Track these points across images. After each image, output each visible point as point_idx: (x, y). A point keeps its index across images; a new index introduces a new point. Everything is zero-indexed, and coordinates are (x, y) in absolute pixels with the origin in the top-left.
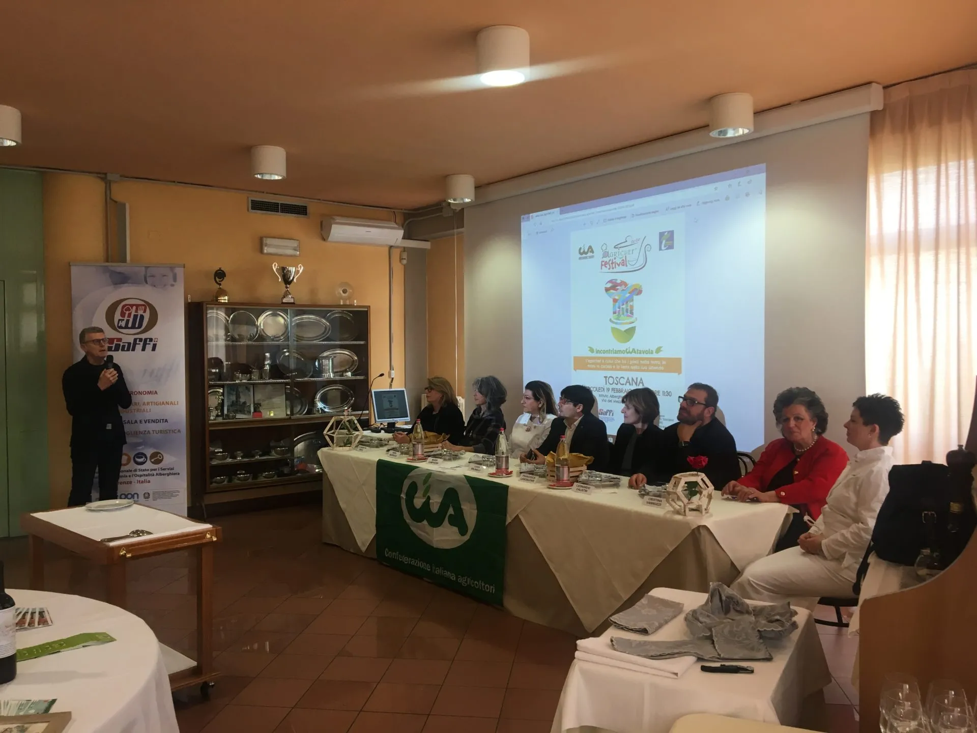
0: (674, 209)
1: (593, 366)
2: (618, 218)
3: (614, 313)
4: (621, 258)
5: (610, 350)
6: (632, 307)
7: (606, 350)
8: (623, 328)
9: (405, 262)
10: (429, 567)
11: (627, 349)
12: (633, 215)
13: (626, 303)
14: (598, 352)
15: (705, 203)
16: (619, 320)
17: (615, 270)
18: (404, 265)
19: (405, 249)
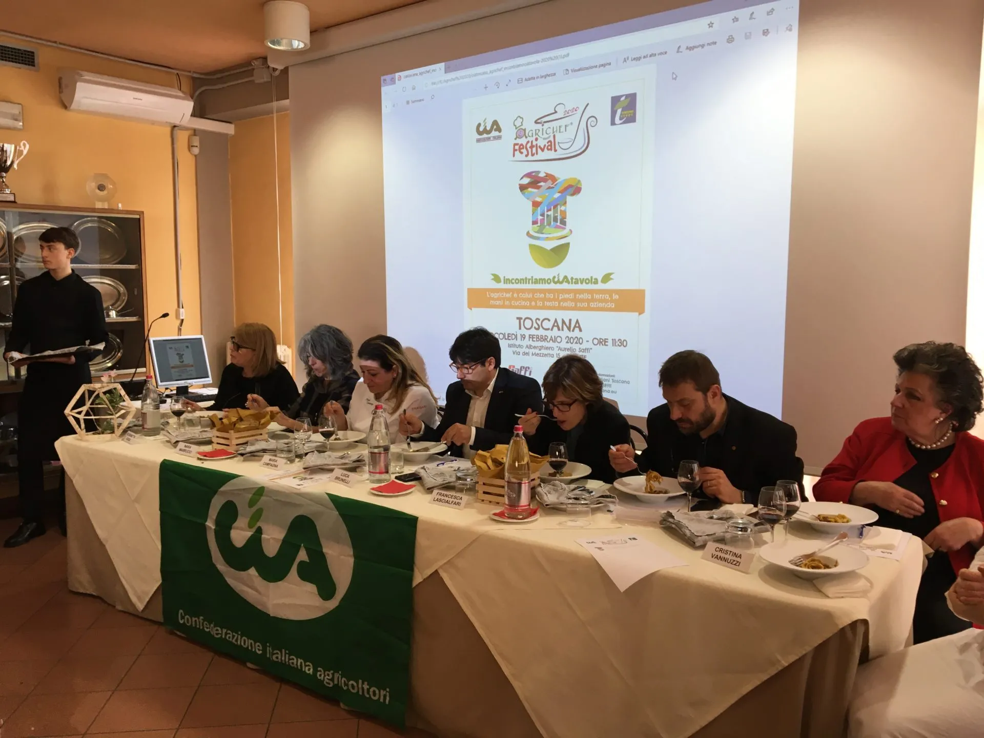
0: (638, 59)
1: (498, 303)
2: (542, 77)
3: (534, 223)
4: (544, 139)
5: (526, 278)
6: (564, 214)
7: (519, 278)
8: (549, 245)
9: (196, 151)
10: (261, 648)
11: (554, 277)
12: (567, 70)
13: (554, 208)
14: (507, 281)
15: (690, 48)
16: (543, 233)
17: (535, 158)
18: (196, 156)
19: (195, 132)
